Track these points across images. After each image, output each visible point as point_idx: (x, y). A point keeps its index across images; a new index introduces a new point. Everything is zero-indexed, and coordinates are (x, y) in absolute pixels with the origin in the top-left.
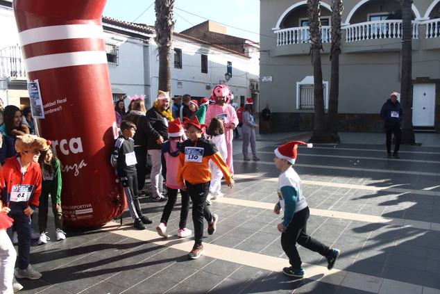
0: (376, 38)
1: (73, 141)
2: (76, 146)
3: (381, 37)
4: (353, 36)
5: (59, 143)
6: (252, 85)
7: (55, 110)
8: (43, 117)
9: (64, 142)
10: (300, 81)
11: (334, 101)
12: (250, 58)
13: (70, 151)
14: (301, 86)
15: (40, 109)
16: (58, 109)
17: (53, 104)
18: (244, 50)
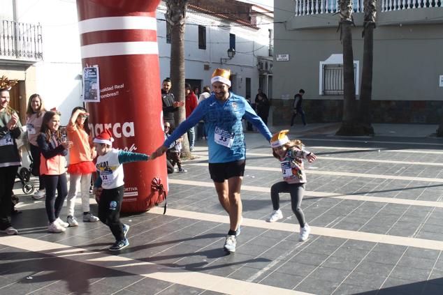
0: (419, 7)
1: (126, 125)
2: (128, 130)
3: (425, 6)
4: (390, 5)
5: (113, 126)
6: (260, 64)
7: (112, 94)
8: (98, 101)
9: (117, 125)
10: (324, 60)
11: (366, 86)
12: (258, 29)
13: (122, 135)
14: (325, 67)
15: (95, 93)
16: (115, 94)
17: (110, 89)
18: (250, 18)
